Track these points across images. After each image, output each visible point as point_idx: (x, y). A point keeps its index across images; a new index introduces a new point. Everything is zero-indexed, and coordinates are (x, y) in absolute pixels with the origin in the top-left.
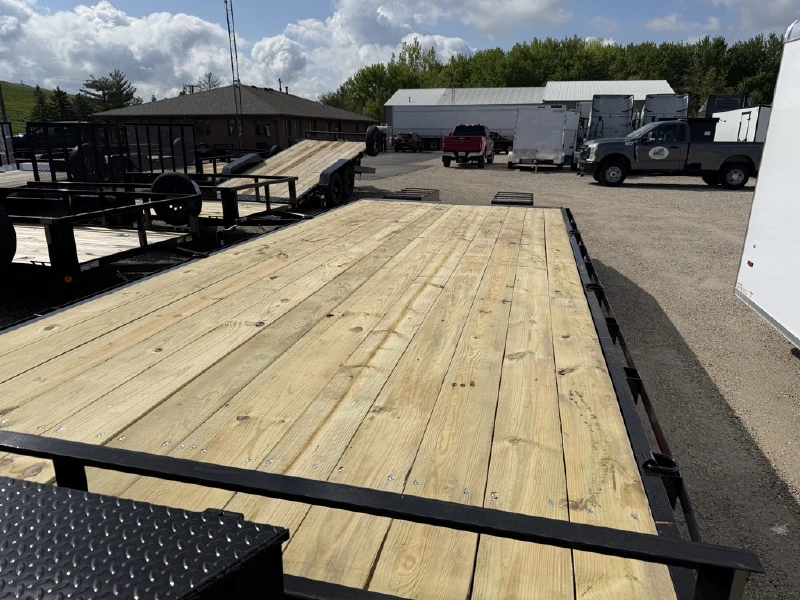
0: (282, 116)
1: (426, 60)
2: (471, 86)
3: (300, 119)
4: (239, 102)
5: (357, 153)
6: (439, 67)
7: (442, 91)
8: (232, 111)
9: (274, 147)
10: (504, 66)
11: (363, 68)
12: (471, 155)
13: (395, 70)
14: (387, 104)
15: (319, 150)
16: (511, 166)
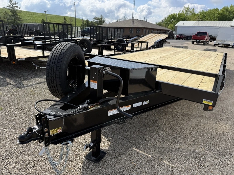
0: (144, 28)
1: (191, 12)
2: (205, 21)
3: (149, 29)
4: (133, 24)
5: (165, 38)
6: (195, 14)
7: (195, 22)
8: (131, 26)
9: (142, 35)
10: (218, 14)
11: (170, 14)
12: (201, 41)
13: (180, 15)
14: (176, 25)
15: (154, 36)
16: (215, 45)
